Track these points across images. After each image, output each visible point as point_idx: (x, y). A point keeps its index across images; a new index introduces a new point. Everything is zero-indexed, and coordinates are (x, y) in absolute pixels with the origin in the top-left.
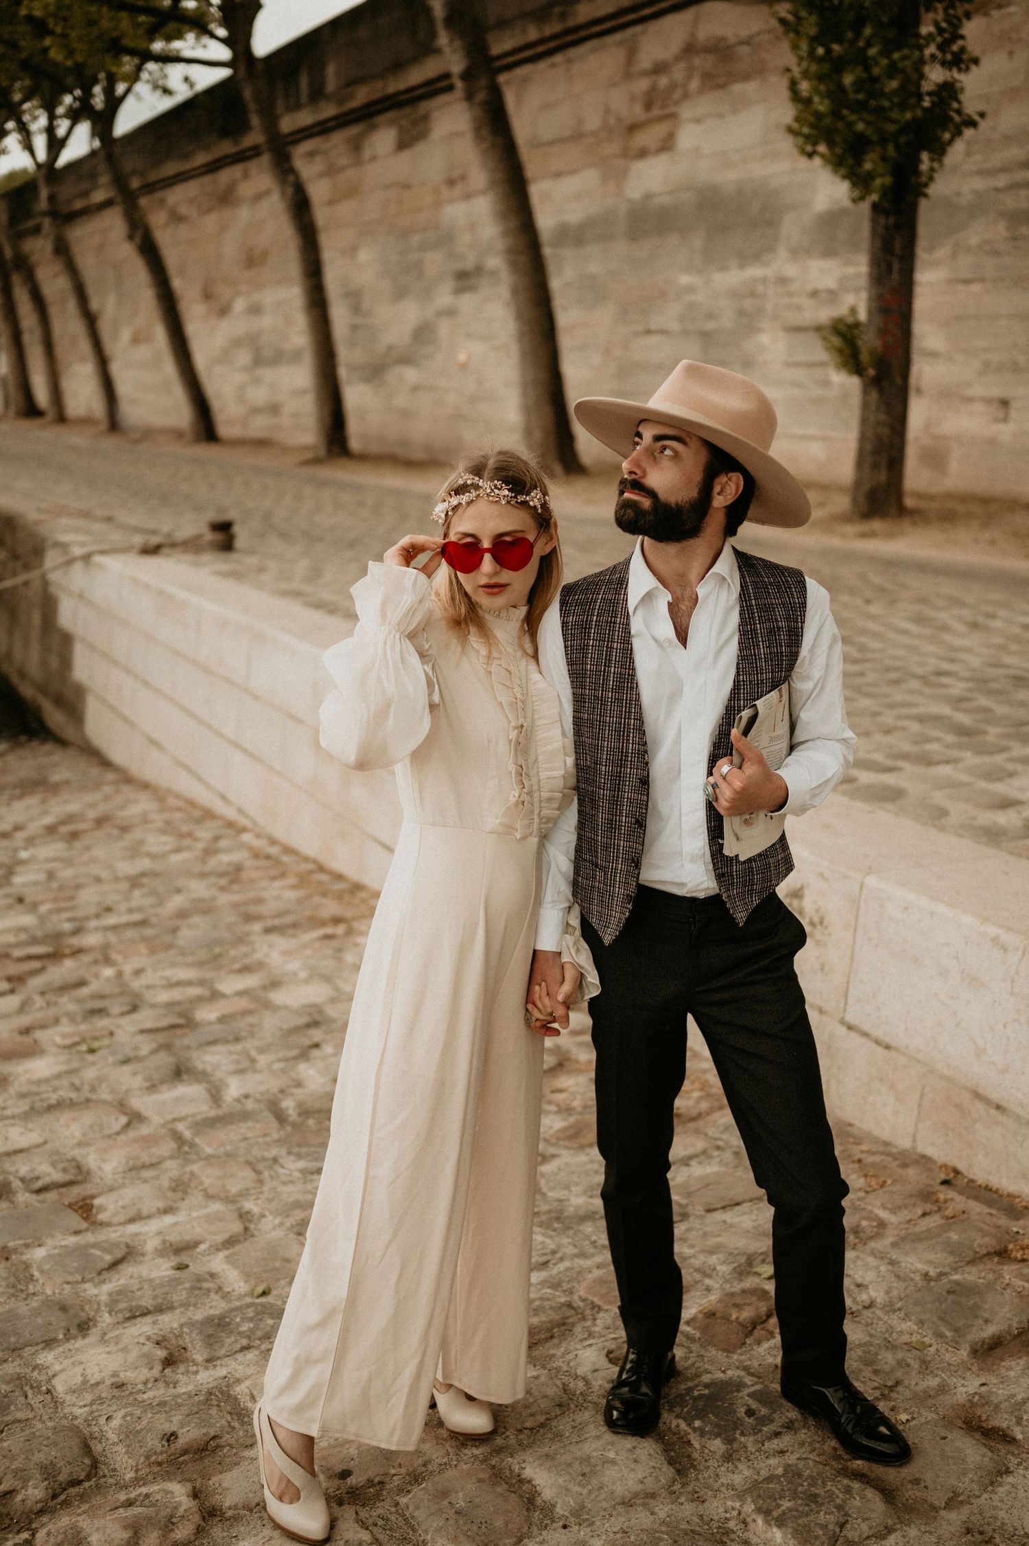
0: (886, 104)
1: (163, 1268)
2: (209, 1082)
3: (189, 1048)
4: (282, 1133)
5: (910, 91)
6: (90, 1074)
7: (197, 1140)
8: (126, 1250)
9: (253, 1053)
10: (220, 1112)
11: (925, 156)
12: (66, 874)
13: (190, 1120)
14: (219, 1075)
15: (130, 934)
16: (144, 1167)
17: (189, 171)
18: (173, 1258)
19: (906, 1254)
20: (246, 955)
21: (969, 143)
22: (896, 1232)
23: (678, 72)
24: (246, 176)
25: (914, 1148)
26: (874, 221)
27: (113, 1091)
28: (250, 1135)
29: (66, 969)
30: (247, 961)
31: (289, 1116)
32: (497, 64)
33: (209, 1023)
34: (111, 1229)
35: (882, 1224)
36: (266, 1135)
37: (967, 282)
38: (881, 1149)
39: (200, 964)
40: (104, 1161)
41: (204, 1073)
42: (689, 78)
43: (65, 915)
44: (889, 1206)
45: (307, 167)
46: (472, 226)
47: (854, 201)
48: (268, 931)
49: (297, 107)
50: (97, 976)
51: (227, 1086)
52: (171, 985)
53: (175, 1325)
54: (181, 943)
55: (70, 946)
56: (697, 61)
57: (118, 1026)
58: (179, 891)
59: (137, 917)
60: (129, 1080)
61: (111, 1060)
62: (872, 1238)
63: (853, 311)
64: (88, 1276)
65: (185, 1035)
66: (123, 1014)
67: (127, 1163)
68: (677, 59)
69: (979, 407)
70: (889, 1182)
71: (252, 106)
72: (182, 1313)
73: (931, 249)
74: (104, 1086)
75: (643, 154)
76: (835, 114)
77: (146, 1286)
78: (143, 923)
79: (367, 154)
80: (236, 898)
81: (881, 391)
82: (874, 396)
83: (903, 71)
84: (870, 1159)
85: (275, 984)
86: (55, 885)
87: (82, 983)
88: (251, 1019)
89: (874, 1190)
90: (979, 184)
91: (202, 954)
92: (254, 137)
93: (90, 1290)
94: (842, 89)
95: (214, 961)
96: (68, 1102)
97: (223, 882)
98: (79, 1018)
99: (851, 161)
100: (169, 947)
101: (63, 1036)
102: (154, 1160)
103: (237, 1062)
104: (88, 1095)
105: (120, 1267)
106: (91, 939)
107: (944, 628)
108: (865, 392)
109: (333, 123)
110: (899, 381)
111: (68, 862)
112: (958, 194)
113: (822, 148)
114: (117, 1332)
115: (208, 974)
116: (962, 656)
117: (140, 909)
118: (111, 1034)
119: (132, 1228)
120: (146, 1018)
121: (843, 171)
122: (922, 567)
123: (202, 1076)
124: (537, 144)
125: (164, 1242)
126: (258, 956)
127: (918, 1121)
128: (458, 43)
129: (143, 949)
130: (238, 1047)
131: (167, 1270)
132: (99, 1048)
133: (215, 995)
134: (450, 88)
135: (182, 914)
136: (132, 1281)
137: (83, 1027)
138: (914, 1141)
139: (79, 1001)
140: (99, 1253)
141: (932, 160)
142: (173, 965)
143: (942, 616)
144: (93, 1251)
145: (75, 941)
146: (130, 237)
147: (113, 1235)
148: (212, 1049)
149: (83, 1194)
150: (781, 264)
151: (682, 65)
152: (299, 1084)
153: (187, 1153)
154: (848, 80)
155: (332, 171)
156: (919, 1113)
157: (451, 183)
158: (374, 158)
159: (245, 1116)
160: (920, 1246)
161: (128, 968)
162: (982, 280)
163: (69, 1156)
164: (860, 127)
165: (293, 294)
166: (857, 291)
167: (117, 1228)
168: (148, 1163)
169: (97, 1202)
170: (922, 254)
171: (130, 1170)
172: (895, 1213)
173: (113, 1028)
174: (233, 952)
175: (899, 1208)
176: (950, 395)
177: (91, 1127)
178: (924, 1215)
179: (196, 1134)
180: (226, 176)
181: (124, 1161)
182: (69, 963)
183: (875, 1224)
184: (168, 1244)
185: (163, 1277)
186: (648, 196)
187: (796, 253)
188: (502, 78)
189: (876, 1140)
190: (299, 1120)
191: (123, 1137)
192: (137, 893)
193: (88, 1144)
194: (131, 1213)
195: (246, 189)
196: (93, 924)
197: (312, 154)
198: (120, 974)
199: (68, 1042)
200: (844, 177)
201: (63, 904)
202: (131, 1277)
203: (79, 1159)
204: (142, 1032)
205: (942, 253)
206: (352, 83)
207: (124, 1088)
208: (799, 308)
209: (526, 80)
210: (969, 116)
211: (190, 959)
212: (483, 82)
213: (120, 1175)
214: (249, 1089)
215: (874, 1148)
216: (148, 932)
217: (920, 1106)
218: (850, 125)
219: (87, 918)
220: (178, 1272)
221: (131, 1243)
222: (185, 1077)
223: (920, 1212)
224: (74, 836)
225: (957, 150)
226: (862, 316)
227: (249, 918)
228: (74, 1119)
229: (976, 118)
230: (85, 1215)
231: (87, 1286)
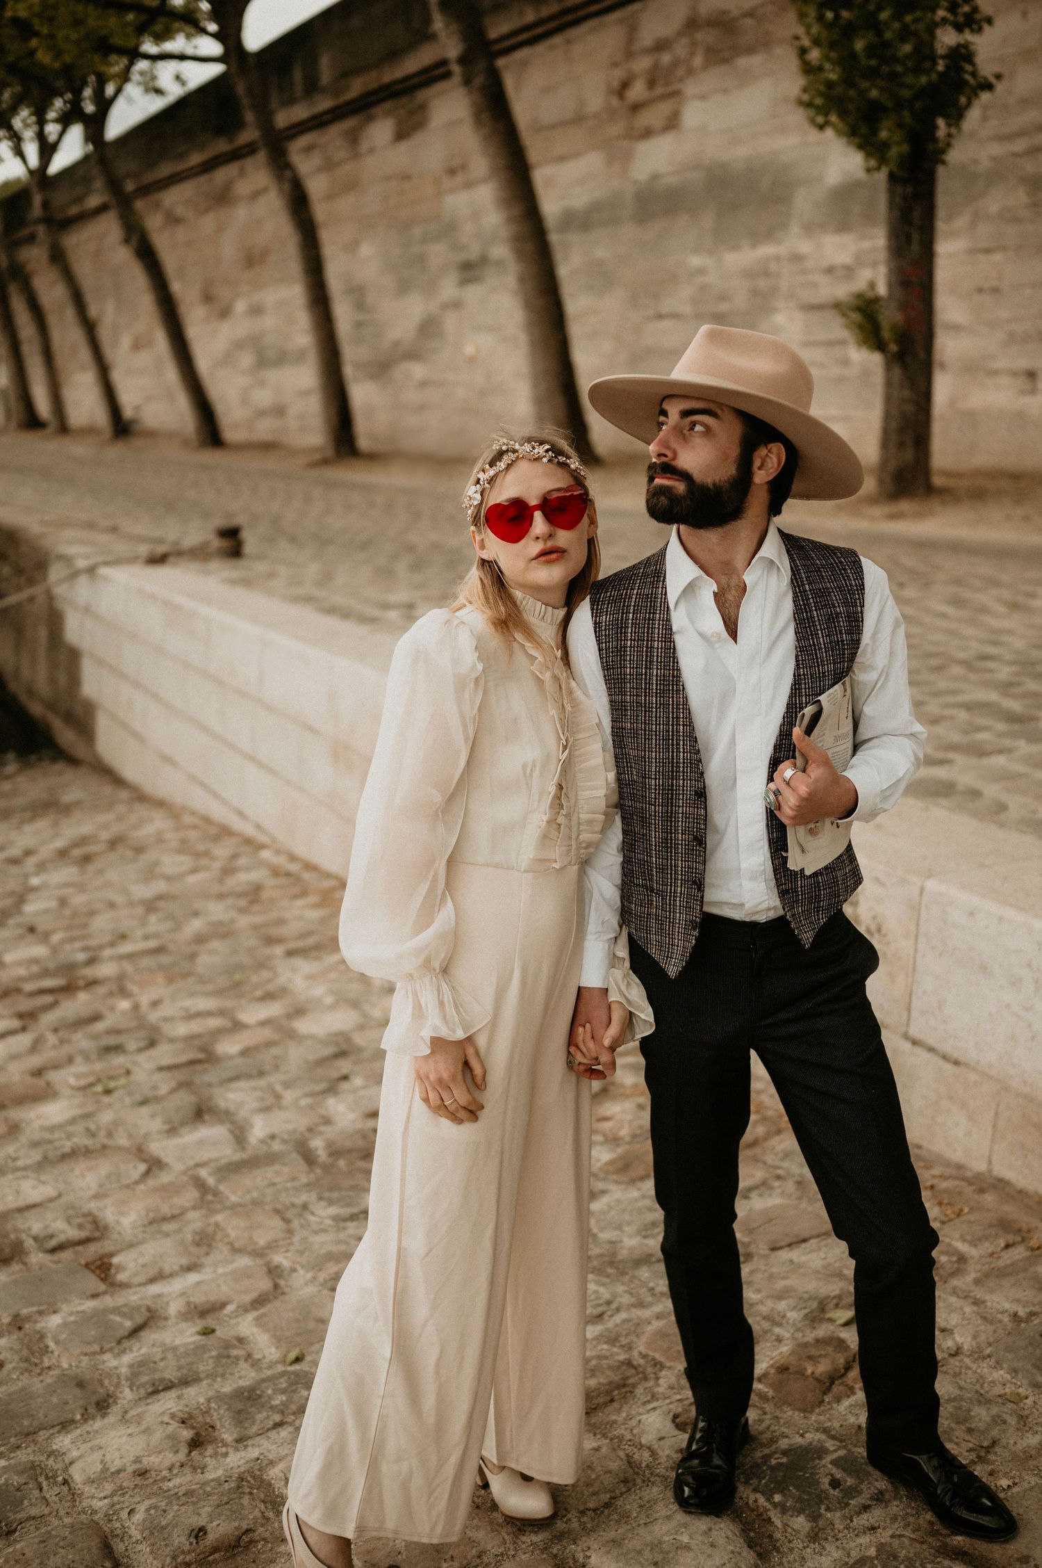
0: (899, 69)
1: (188, 1333)
2: (232, 1123)
3: (210, 1085)
4: (312, 1176)
5: (925, 53)
6: (106, 1117)
7: (221, 1188)
8: (148, 1314)
9: (278, 1088)
10: (245, 1156)
11: (941, 123)
12: (79, 900)
13: (213, 1165)
14: (243, 1113)
15: (146, 962)
16: (165, 1219)
17: (183, 171)
18: (198, 1321)
19: (992, 1291)
20: (269, 981)
21: (985, 108)
22: (978, 1267)
23: (681, 50)
24: (242, 173)
25: (990, 1171)
26: (891, 193)
27: (130, 1136)
28: (277, 1180)
29: (81, 1002)
30: (270, 987)
31: (318, 1156)
32: (496, 47)
33: (231, 1057)
34: (131, 1291)
35: (962, 1259)
36: (293, 1179)
37: (988, 251)
38: (954, 1172)
39: (219, 993)
40: (122, 1214)
41: (227, 1113)
42: (692, 54)
43: (78, 945)
44: (969, 1238)
45: (304, 162)
46: (476, 216)
47: (869, 170)
48: (291, 954)
49: (290, 101)
50: (112, 1009)
51: (252, 1126)
52: (191, 1016)
53: (202, 1400)
54: (200, 969)
55: (83, 978)
56: (699, 36)
57: (135, 1063)
58: (196, 914)
59: (152, 944)
60: (148, 1122)
61: (128, 1100)
62: (953, 1274)
63: (872, 285)
64: (107, 1346)
65: (205, 1071)
66: (140, 1050)
67: (147, 1214)
68: (680, 34)
69: (1004, 380)
70: (966, 1210)
71: (245, 101)
72: (209, 1385)
73: (950, 218)
74: (120, 1129)
75: (647, 133)
76: (848, 82)
77: (170, 1355)
78: (160, 950)
79: (364, 146)
80: (258, 919)
81: (905, 367)
82: (897, 372)
83: (916, 34)
84: (944, 1185)
85: (299, 1011)
86: (67, 912)
87: (96, 1018)
88: (275, 1051)
89: (951, 1220)
90: (996, 149)
91: (223, 982)
92: (249, 134)
93: (110, 1361)
94: (853, 56)
95: (235, 988)
96: (83, 1150)
97: (243, 903)
98: (93, 1057)
99: (864, 130)
100: (186, 975)
101: (78, 1076)
102: (176, 1212)
103: (262, 1099)
104: (106, 1141)
105: (142, 1334)
106: (106, 970)
107: (984, 610)
108: (888, 367)
109: (329, 116)
110: (922, 355)
111: (81, 887)
112: (975, 162)
113: (833, 118)
114: (140, 1410)
115: (228, 1003)
116: (1005, 638)
117: (156, 935)
118: (128, 1072)
119: (154, 1289)
120: (165, 1054)
121: (857, 140)
122: (957, 548)
123: (224, 1116)
124: (539, 129)
125: (188, 1303)
126: (282, 980)
127: (993, 1141)
128: (454, 27)
129: (160, 979)
130: (262, 1083)
131: (192, 1335)
132: (116, 1088)
133: (237, 1026)
134: (447, 75)
135: (200, 939)
136: (155, 1349)
137: (98, 1066)
138: (990, 1163)
139: (94, 1037)
140: (118, 1319)
141: (949, 125)
142: (192, 995)
143: (982, 598)
144: (112, 1317)
145: (89, 972)
146: (127, 241)
147: (132, 1297)
148: (234, 1085)
149: (101, 1251)
150: (795, 241)
151: (685, 41)
152: (327, 1121)
153: (212, 1202)
154: (859, 45)
155: (329, 166)
156: (993, 1134)
157: (452, 172)
158: (372, 150)
159: (271, 1159)
160: (1006, 1282)
161: (144, 1000)
162: (1003, 248)
163: (85, 1210)
164: (874, 93)
165: (295, 293)
166: (874, 265)
167: (138, 1289)
168: (169, 1215)
169: (115, 1260)
170: (941, 226)
171: (151, 1223)
172: (975, 1246)
173: (129, 1065)
174: (255, 979)
175: (980, 1239)
176: (974, 369)
177: (108, 1176)
178: (1007, 1246)
179: (219, 1181)
180: (221, 175)
181: (143, 1213)
182: (83, 997)
183: (955, 1259)
184: (192, 1306)
185: (189, 1344)
186: (655, 177)
187: (810, 229)
188: (501, 62)
189: (948, 1163)
190: (330, 1161)
191: (142, 1187)
192: (153, 918)
193: (105, 1196)
194: (152, 1272)
195: (243, 188)
196: (107, 952)
197: (309, 149)
198: (136, 1007)
199: (83, 1082)
200: (860, 147)
201: (76, 933)
202: (153, 1345)
203: (96, 1212)
204: (161, 1069)
205: (961, 222)
206: (346, 74)
207: (142, 1132)
208: (815, 285)
209: (525, 64)
210: (985, 78)
211: (209, 987)
212: (481, 66)
213: (141, 1229)
214: (275, 1129)
215: (948, 1171)
216: (164, 959)
217: (994, 1126)
218: (862, 93)
219: (101, 947)
220: (203, 1337)
221: (153, 1306)
222: (207, 1117)
223: (1003, 1245)
224: (87, 859)
225: (973, 116)
226: (882, 290)
227: (271, 941)
228: (90, 1169)
229: (993, 80)
230: (103, 1276)
231: (107, 1357)
